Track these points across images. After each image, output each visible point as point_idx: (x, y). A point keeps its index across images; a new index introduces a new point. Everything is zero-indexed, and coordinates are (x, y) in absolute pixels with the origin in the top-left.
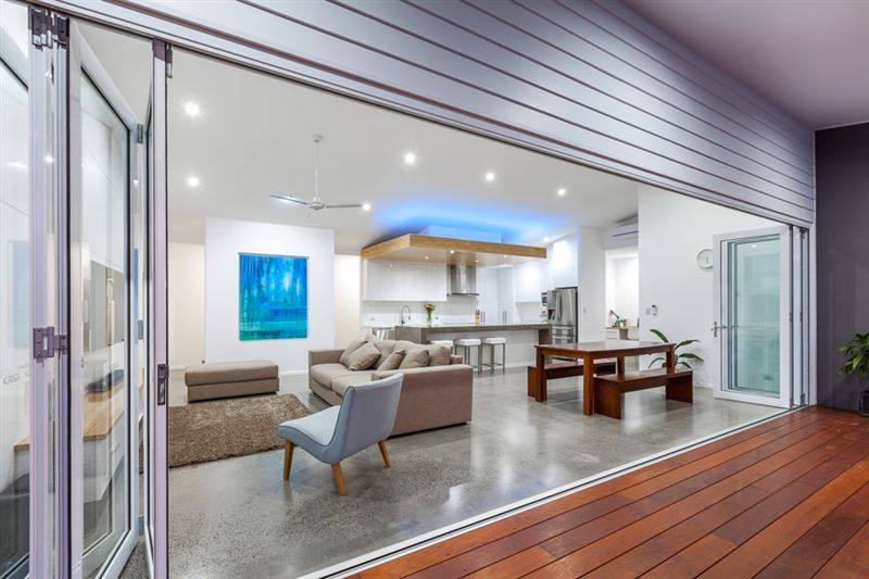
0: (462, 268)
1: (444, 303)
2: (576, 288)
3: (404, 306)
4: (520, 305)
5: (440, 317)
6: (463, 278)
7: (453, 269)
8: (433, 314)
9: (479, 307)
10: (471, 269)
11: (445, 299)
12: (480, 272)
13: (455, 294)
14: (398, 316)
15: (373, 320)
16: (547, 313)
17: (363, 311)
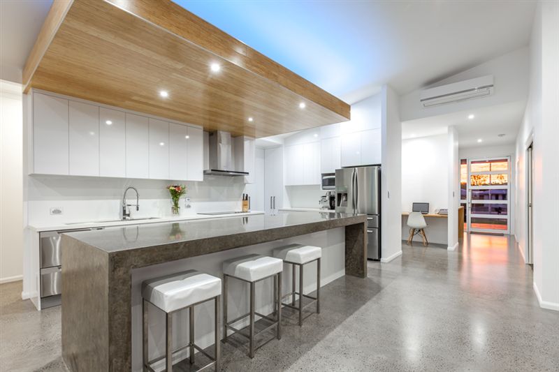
0: (224, 137)
1: (199, 183)
2: (380, 165)
3: (127, 188)
4: (292, 189)
5: (191, 204)
6: (225, 150)
7: (212, 136)
8: (182, 201)
9: (248, 190)
10: (237, 139)
11: (200, 178)
12: (249, 146)
13: (214, 172)
14: (116, 204)
15: (57, 212)
16: (327, 198)
17: (29, 196)
